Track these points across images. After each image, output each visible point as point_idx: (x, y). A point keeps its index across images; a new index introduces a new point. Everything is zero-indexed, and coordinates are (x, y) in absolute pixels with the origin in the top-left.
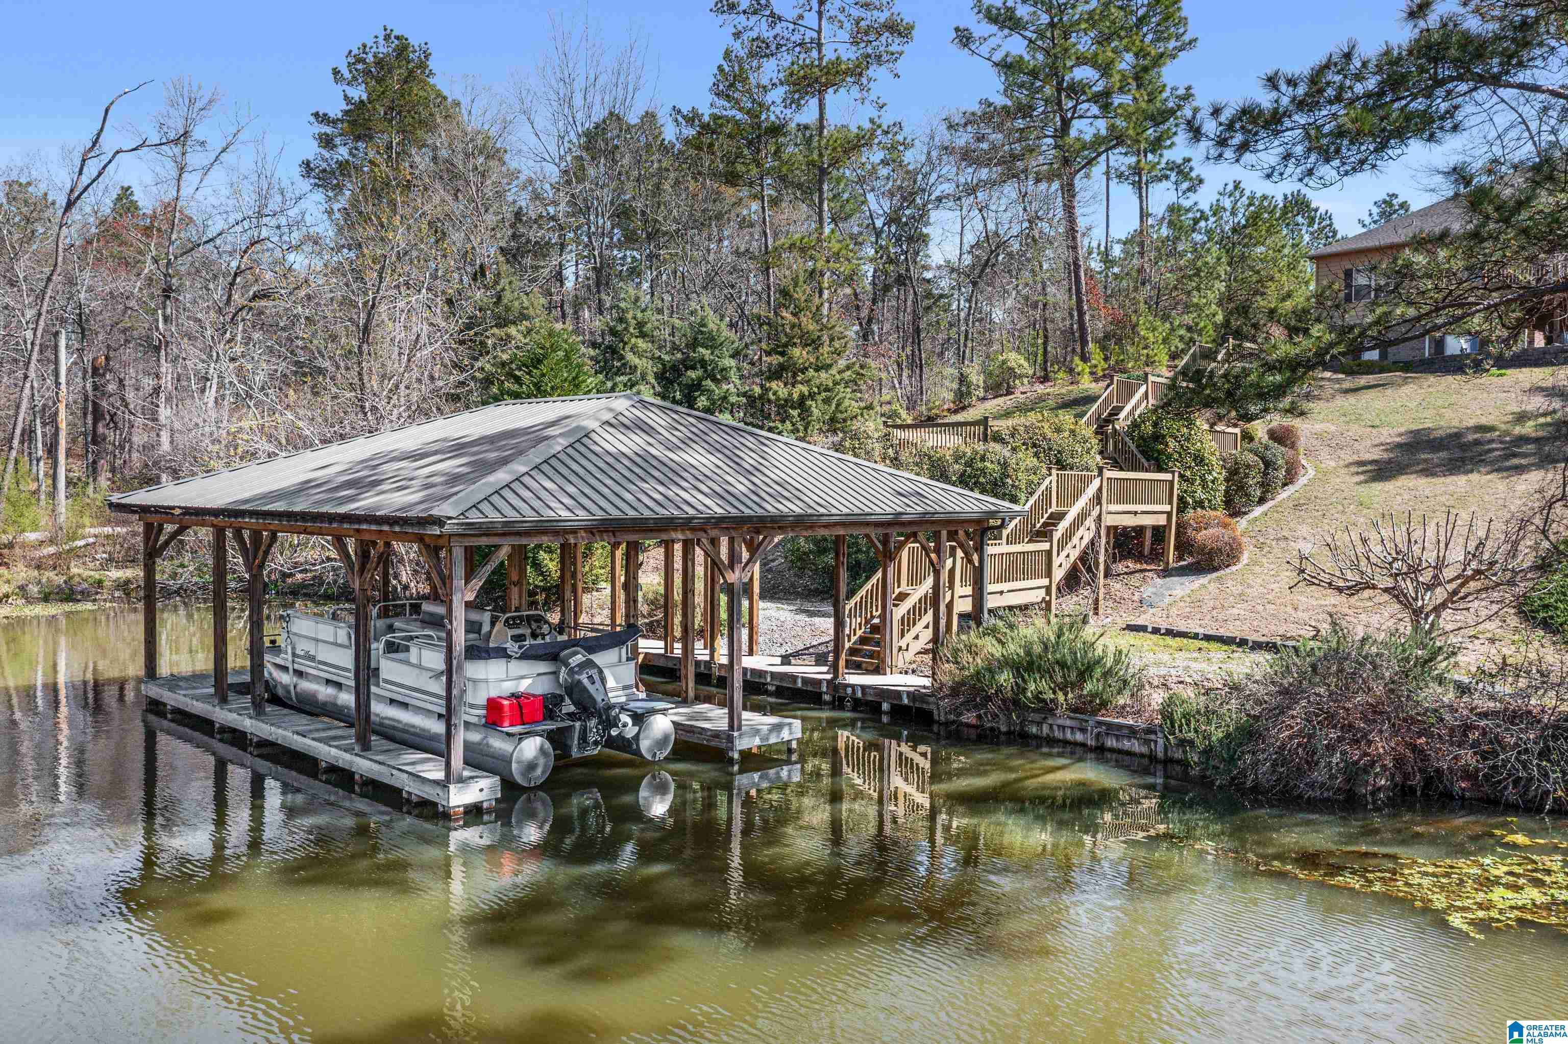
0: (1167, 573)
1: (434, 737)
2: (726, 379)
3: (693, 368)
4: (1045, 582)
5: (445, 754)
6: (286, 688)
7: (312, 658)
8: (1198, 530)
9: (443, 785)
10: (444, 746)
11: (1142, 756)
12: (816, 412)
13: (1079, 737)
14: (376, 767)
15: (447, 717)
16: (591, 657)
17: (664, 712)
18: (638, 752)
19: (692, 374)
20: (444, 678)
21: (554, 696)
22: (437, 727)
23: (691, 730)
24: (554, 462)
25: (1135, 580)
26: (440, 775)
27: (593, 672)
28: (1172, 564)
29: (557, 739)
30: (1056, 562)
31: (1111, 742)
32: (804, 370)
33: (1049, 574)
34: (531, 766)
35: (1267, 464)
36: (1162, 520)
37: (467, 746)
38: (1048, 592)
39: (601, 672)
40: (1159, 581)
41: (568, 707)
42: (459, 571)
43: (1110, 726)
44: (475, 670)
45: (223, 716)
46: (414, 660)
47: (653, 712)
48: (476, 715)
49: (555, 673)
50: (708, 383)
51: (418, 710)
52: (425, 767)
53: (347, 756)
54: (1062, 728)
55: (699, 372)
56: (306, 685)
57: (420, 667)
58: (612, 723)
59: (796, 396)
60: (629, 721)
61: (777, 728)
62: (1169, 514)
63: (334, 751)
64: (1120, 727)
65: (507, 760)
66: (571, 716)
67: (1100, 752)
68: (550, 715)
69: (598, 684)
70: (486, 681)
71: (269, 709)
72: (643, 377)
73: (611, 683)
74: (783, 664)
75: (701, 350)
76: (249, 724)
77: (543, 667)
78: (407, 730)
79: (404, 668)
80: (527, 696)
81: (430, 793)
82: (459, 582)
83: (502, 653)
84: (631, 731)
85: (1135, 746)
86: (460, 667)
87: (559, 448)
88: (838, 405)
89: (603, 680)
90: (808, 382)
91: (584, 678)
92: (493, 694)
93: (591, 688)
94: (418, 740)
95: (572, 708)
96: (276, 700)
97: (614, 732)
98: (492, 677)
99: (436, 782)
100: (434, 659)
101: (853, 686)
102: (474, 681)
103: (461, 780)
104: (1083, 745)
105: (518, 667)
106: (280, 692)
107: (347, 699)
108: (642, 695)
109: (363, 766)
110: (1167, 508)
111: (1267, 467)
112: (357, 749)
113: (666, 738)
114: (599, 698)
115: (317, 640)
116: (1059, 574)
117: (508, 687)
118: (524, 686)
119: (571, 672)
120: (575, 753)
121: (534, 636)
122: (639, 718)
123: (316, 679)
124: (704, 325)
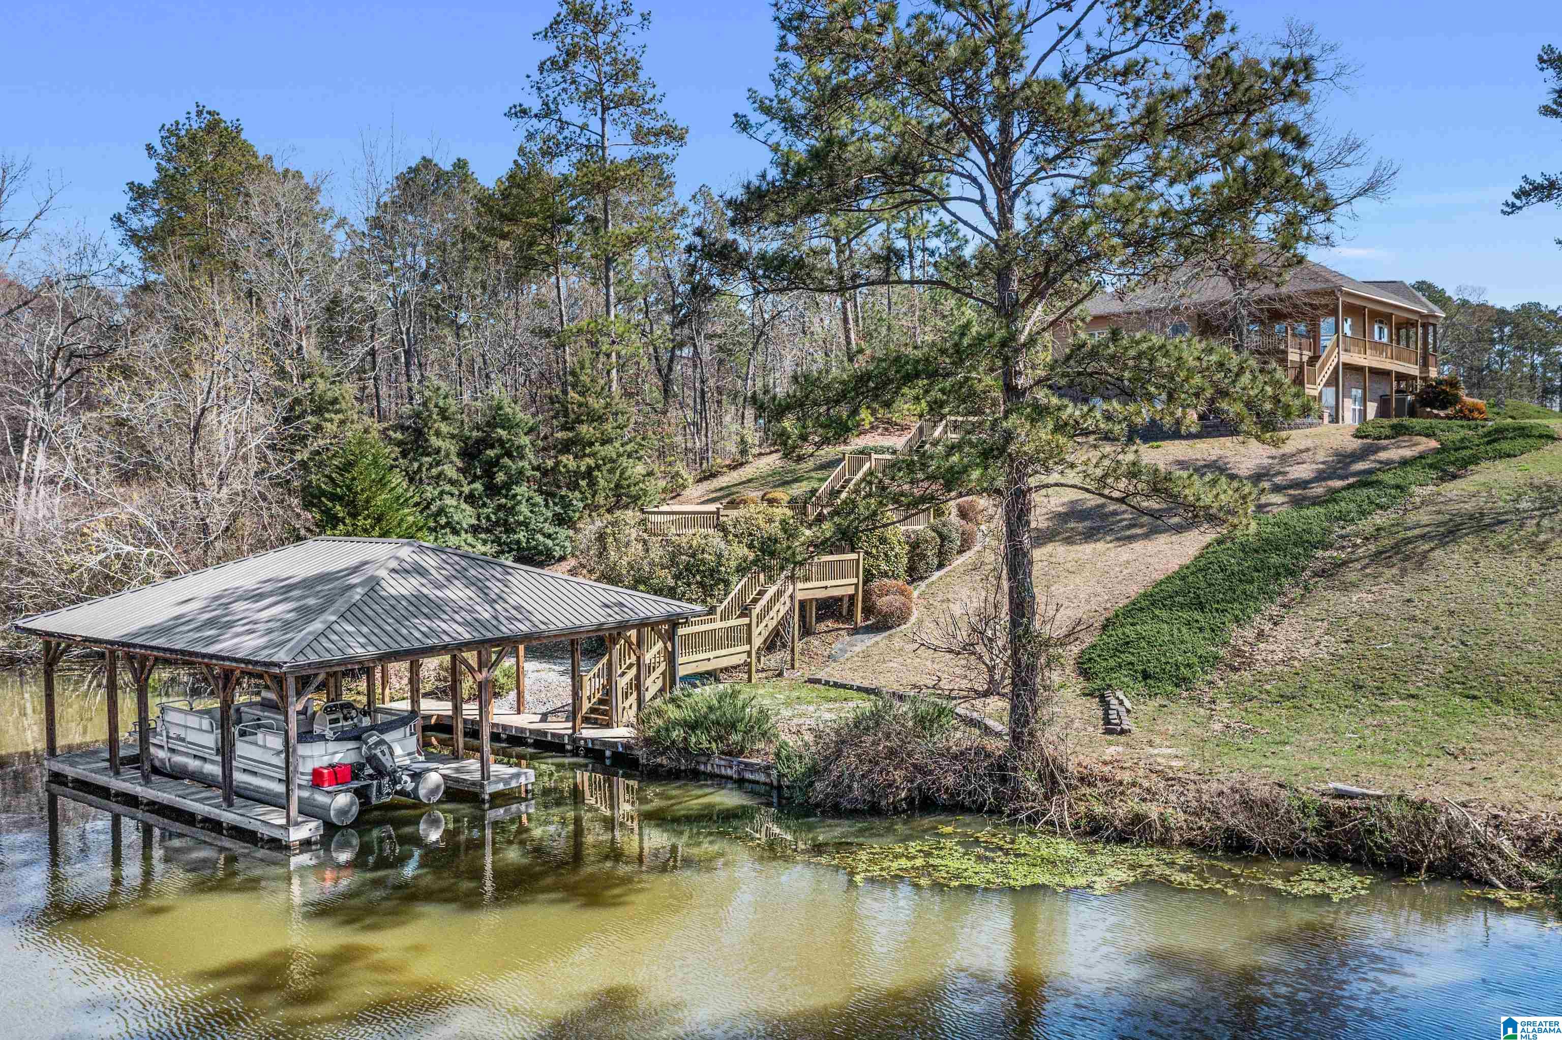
0: (856, 631)
1: (277, 795)
2: (522, 457)
3: (492, 447)
4: (747, 648)
5: (286, 807)
6: (162, 761)
7: (183, 740)
8: (880, 596)
9: (285, 828)
10: (284, 802)
11: (765, 784)
12: (602, 482)
13: (729, 772)
14: (238, 818)
15: (287, 782)
16: (383, 737)
17: (436, 770)
18: (417, 797)
19: (491, 453)
20: (283, 756)
21: (359, 764)
22: (280, 788)
23: (457, 780)
24: (354, 610)
25: (830, 638)
26: (283, 821)
27: (384, 748)
28: (860, 623)
29: (362, 793)
30: (755, 632)
31: (748, 776)
32: (591, 444)
33: (749, 641)
34: (343, 812)
35: (943, 537)
36: (851, 591)
37: (300, 799)
38: (749, 653)
39: (390, 748)
40: (847, 638)
41: (369, 771)
42: (292, 692)
43: (746, 764)
44: (303, 750)
45: (117, 784)
46: (260, 742)
47: (429, 770)
48: (305, 780)
49: (359, 748)
50: (506, 461)
51: (264, 776)
52: (272, 816)
53: (217, 811)
54: (719, 766)
55: (497, 451)
56: (178, 759)
57: (265, 747)
58: (395, 781)
59: (583, 469)
60: (409, 779)
61: (518, 775)
62: (857, 585)
63: (207, 808)
64: (752, 765)
65: (327, 808)
66: (371, 777)
67: (740, 783)
68: (356, 777)
69: (388, 755)
70: (312, 757)
71: (154, 778)
72: (447, 455)
73: (398, 751)
74: (541, 721)
75: (499, 430)
76: (138, 790)
77: (351, 745)
78: (257, 789)
79: (253, 747)
80: (339, 765)
81: (277, 834)
82: (292, 699)
83: (322, 738)
84: (410, 786)
85: (762, 778)
86: (295, 750)
87: (358, 597)
88: (622, 474)
89: (392, 754)
90: (593, 455)
91: (378, 752)
92: (317, 765)
93: (383, 759)
94: (267, 798)
95: (371, 771)
96: (156, 771)
97: (398, 787)
98: (316, 753)
99: (281, 826)
100: (276, 742)
101: (585, 740)
102: (304, 757)
103: (297, 824)
104: (731, 778)
105: (332, 746)
106: (157, 763)
107: (214, 769)
108: (422, 758)
109: (228, 817)
110: (855, 581)
111: (943, 540)
112: (224, 806)
113: (438, 787)
114: (388, 764)
115: (186, 727)
116: (757, 642)
117: (325, 761)
118: (337, 759)
119: (370, 748)
120: (374, 801)
121: (346, 719)
122: (416, 776)
123: (186, 754)
124: (500, 408)
